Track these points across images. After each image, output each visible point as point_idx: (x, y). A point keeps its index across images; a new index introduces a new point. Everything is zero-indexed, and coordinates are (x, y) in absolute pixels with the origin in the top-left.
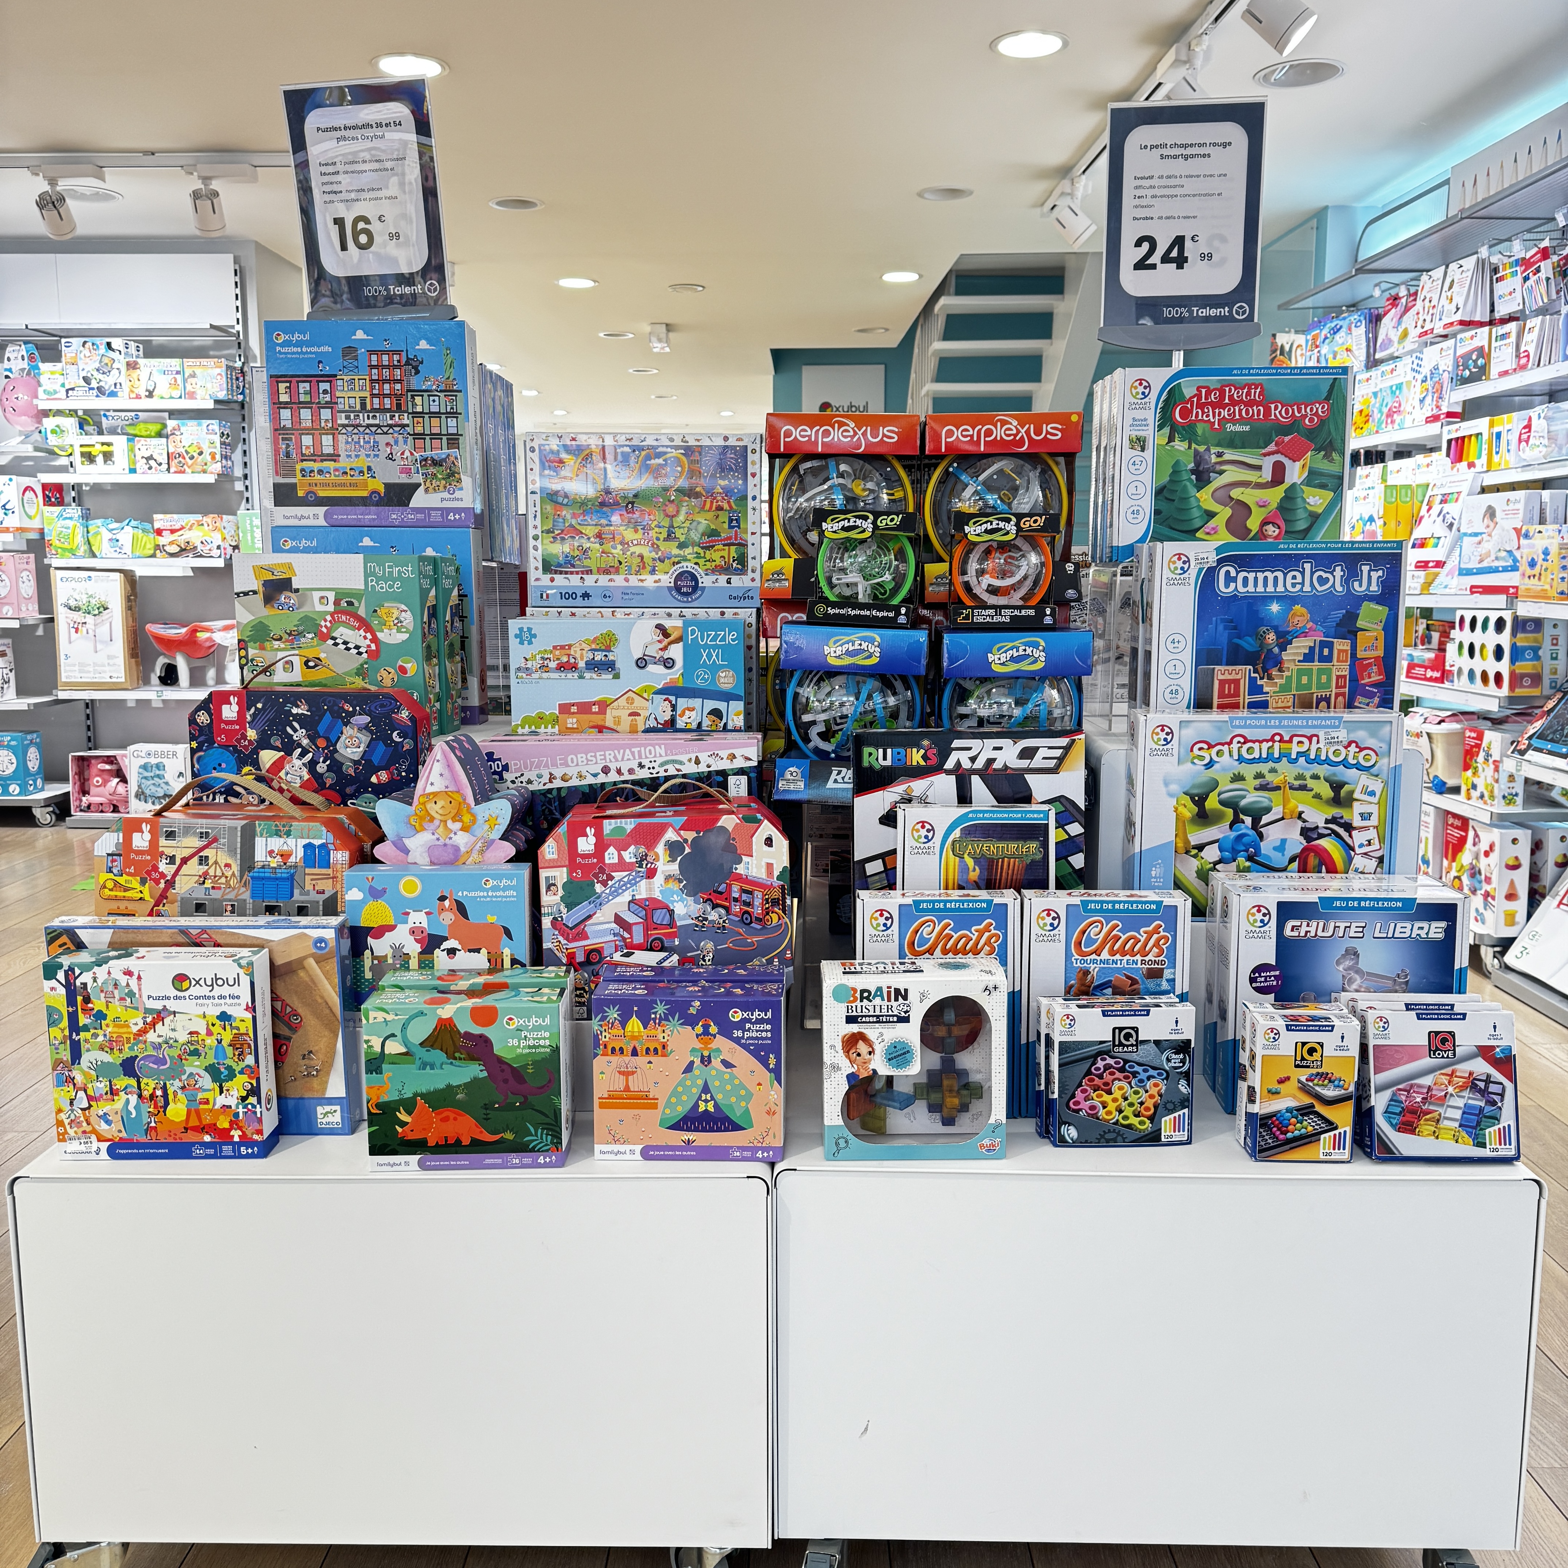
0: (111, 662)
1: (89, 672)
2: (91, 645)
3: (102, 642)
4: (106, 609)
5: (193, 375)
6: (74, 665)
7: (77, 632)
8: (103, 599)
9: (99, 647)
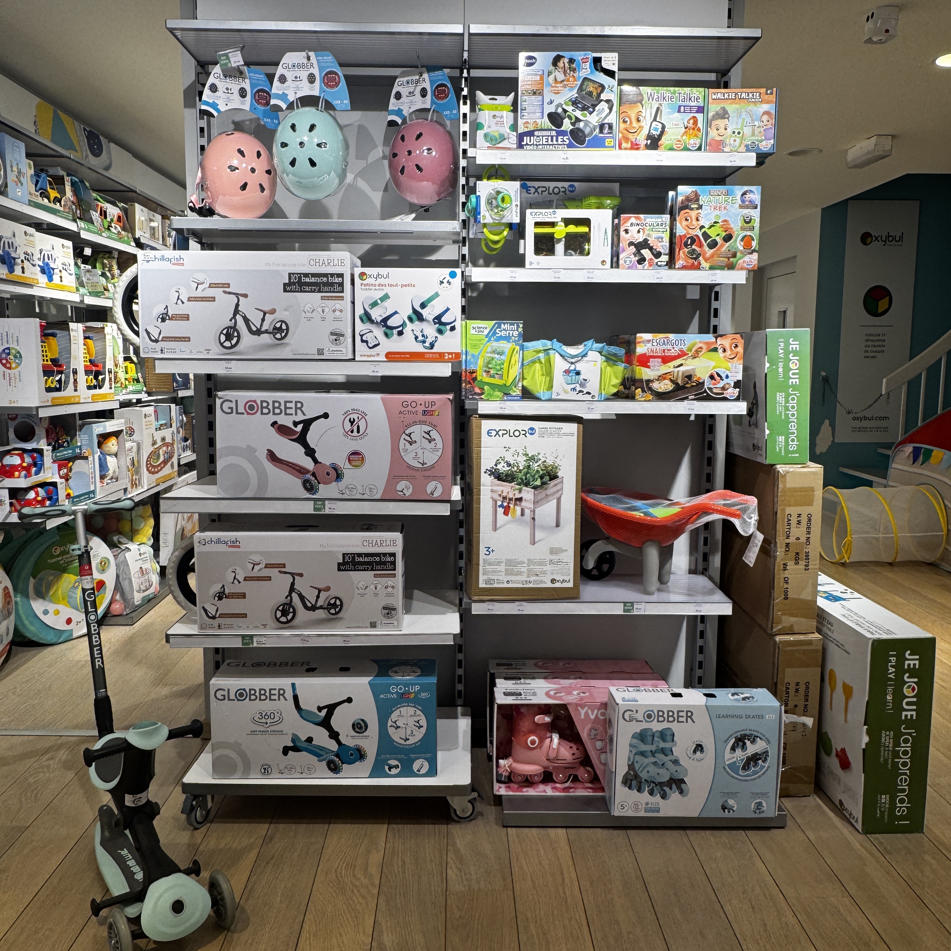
0: (555, 557)
1: (520, 573)
2: (526, 532)
3: (544, 528)
4: (553, 477)
5: (723, 115)
6: (499, 563)
7: (506, 513)
8: (550, 462)
9: (539, 535)
